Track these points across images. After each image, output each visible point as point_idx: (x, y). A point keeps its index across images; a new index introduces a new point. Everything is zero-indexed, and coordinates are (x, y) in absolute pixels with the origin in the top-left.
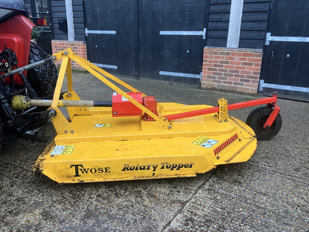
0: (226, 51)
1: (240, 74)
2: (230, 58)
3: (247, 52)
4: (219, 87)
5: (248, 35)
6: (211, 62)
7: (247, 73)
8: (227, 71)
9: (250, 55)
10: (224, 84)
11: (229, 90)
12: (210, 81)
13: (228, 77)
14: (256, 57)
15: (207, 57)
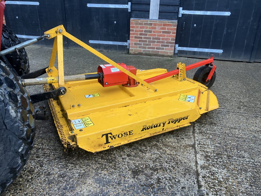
0: (149, 22)
1: (161, 40)
2: (153, 28)
3: (167, 22)
4: (144, 52)
5: (166, 8)
6: (137, 32)
7: (166, 39)
8: (150, 38)
9: (168, 25)
10: (148, 50)
11: (153, 54)
12: (137, 48)
13: (152, 44)
14: (173, 26)
15: (133, 27)
